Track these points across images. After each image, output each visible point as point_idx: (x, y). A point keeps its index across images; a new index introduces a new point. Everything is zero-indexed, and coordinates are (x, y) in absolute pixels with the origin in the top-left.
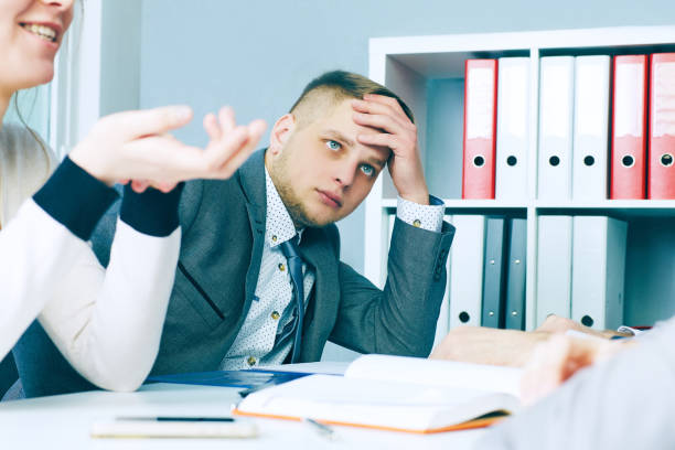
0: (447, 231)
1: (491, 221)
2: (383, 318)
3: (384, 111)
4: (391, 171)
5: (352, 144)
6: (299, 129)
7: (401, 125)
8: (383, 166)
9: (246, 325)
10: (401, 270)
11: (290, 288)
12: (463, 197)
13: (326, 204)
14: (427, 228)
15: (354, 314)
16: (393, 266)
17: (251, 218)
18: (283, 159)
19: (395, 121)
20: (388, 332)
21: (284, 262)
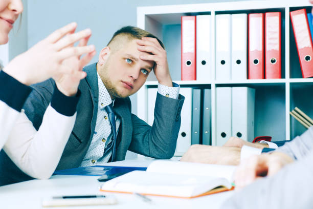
0: (181, 98)
1: (195, 90)
2: (153, 139)
3: (151, 44)
4: (155, 72)
5: (137, 60)
6: (112, 53)
7: (159, 51)
8: (151, 70)
9: (91, 145)
10: (160, 117)
11: (110, 127)
12: (182, 80)
13: (126, 88)
14: (172, 97)
15: (139, 138)
16: (157, 115)
17: (92, 96)
18: (105, 68)
19: (156, 49)
20: (155, 145)
21: (107, 115)
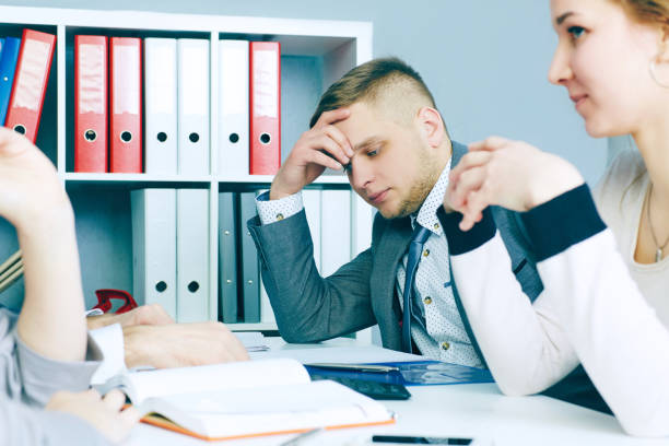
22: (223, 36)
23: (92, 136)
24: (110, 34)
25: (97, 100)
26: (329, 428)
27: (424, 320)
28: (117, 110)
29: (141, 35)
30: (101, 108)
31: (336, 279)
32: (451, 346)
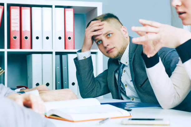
22: (56, 7)
23: (15, 38)
24: (21, 6)
25: (17, 26)
26: (112, 118)
27: (125, 92)
28: (23, 30)
29: (31, 6)
30: (18, 29)
31: (98, 78)
32: (134, 99)
